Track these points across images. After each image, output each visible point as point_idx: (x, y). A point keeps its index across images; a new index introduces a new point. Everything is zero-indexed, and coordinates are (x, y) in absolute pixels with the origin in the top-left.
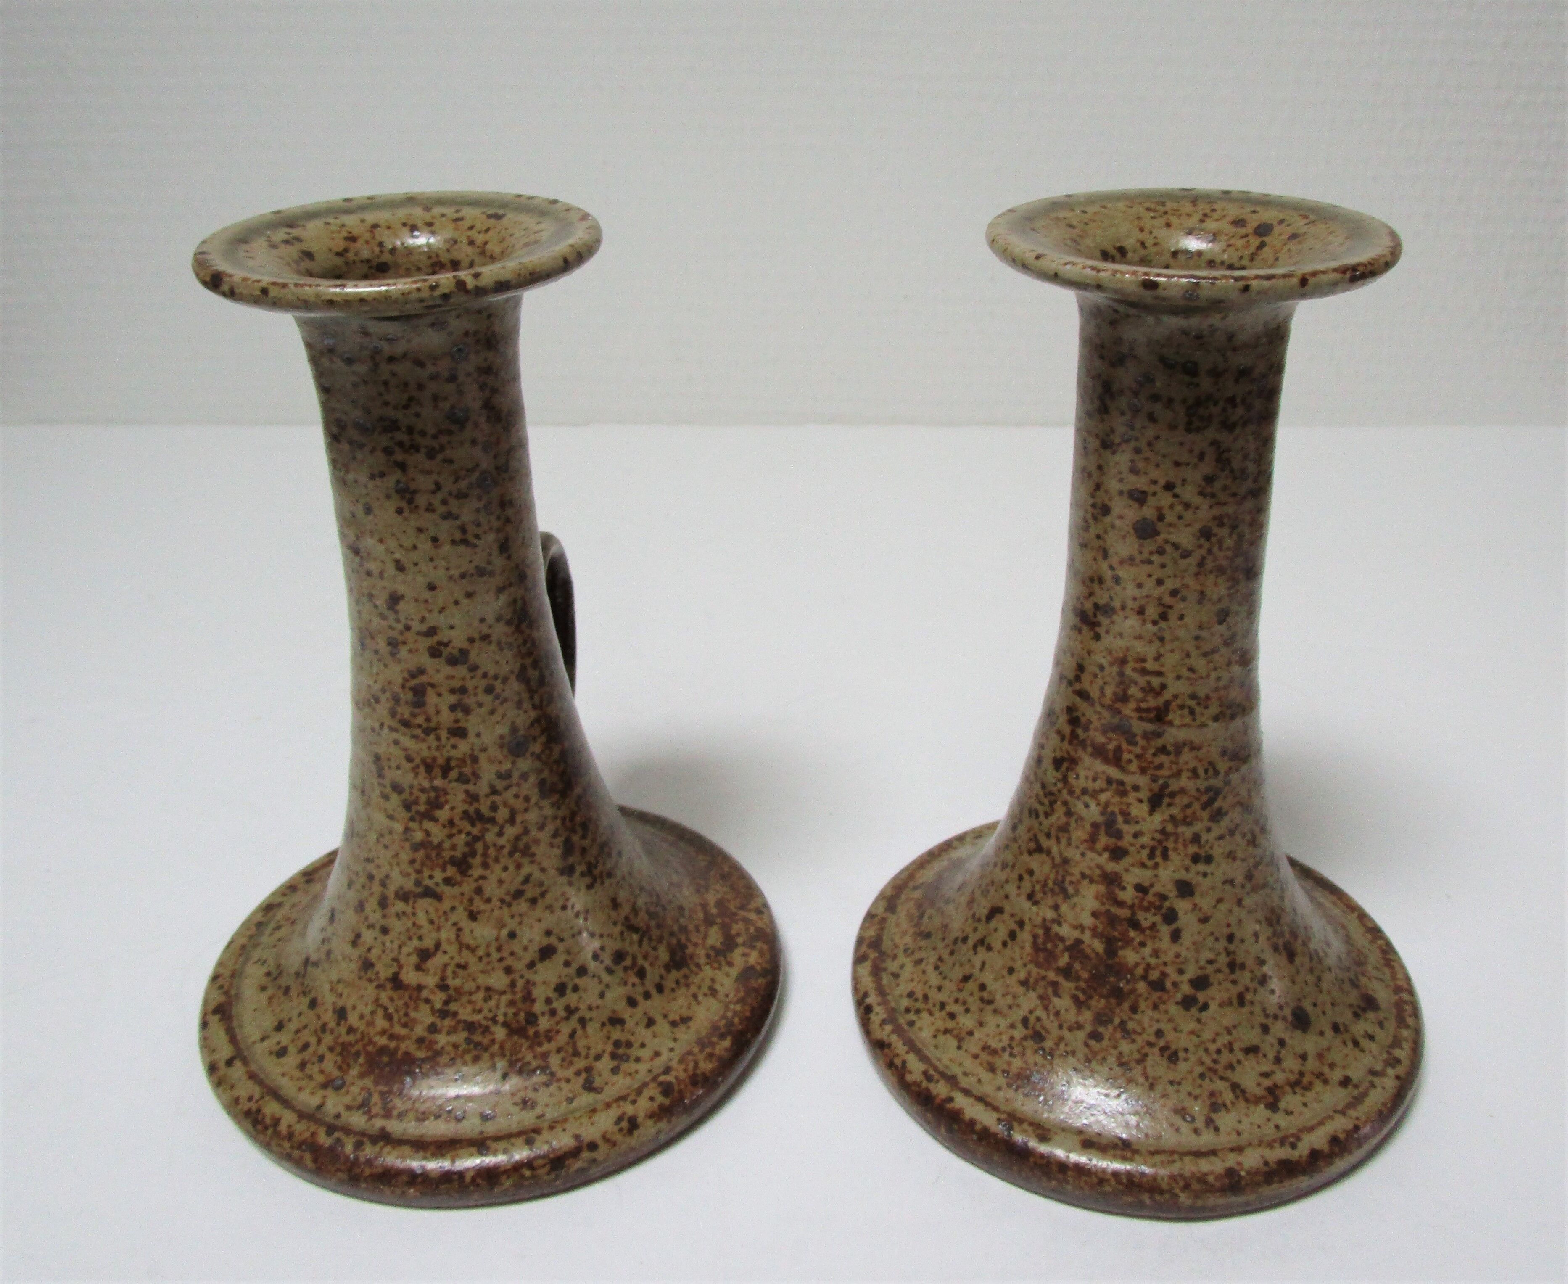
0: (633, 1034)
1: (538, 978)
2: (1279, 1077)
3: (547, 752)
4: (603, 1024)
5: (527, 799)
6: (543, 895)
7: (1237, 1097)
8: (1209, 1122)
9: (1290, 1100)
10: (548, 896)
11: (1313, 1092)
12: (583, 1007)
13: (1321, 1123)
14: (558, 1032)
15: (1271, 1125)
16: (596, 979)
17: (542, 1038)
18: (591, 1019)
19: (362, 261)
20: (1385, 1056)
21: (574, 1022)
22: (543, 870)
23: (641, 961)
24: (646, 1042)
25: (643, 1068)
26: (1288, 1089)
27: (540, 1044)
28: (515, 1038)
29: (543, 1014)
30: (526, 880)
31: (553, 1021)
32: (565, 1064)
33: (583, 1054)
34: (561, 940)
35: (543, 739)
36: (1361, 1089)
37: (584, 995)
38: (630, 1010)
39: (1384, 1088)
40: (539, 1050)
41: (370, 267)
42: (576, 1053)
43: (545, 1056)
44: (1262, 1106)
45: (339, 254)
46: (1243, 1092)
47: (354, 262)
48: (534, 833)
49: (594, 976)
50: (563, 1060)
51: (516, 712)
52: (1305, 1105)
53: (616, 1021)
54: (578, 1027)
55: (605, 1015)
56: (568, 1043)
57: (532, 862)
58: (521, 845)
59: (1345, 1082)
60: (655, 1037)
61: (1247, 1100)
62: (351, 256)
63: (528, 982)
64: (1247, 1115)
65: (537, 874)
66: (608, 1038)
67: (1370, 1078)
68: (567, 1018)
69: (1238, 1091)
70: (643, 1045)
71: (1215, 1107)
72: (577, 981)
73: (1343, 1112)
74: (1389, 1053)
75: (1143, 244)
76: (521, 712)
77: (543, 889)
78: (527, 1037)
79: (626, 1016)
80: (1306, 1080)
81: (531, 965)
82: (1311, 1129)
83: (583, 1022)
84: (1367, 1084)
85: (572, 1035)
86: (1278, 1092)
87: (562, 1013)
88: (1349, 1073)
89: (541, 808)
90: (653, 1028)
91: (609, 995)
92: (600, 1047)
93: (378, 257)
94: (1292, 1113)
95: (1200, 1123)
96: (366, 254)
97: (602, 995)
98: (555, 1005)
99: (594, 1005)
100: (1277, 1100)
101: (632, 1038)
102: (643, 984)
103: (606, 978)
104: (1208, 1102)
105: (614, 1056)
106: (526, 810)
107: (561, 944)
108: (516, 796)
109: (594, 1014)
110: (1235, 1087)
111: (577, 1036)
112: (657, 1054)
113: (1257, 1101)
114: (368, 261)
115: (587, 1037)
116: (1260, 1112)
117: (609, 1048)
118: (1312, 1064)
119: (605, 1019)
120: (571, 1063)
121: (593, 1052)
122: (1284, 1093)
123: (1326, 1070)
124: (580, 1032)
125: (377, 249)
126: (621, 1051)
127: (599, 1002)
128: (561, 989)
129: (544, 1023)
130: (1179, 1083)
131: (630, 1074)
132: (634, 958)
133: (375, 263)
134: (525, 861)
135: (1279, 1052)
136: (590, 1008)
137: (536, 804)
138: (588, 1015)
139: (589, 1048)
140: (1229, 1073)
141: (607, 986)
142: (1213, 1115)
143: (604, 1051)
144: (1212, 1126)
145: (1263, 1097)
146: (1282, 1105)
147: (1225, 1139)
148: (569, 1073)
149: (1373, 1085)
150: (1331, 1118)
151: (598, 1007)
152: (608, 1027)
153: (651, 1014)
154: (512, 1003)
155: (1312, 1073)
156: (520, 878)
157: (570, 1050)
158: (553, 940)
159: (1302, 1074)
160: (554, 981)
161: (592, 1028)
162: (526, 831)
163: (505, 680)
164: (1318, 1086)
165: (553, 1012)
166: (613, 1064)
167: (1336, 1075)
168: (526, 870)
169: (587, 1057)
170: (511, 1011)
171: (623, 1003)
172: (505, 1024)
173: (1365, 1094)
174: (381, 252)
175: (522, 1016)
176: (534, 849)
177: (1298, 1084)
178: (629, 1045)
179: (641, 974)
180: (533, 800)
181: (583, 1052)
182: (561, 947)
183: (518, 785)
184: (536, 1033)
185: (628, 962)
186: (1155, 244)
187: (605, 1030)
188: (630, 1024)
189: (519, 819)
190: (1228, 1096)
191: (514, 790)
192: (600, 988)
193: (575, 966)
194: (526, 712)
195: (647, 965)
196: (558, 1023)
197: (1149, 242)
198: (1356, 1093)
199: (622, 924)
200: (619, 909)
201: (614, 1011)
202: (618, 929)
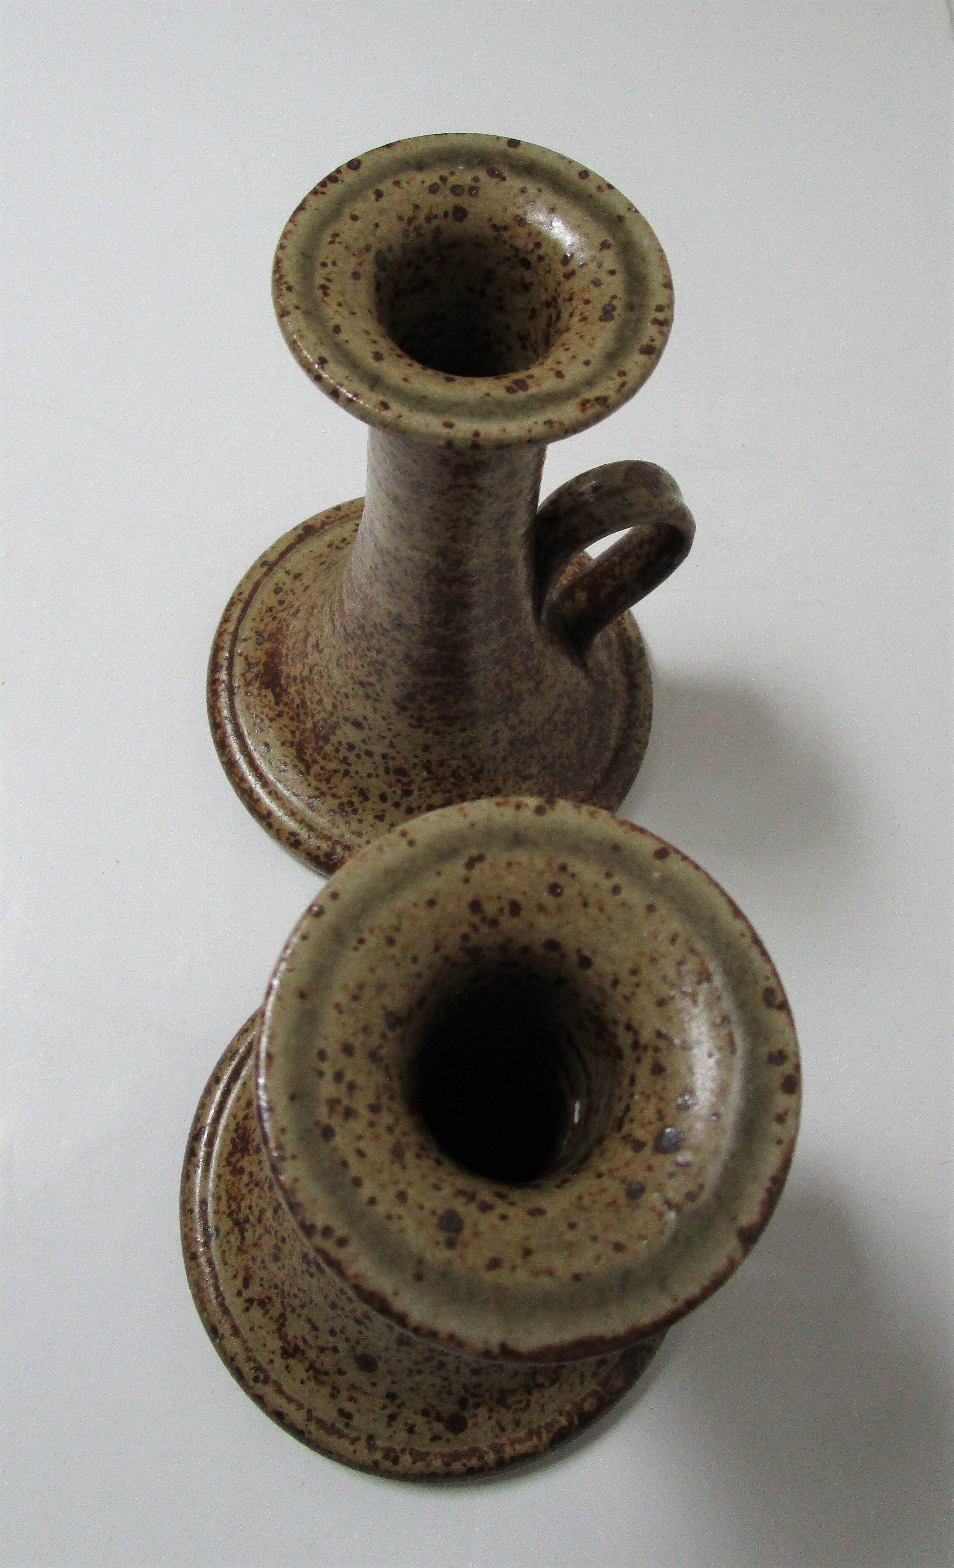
0: (364, 810)
1: (344, 728)
2: (312, 1354)
4: (355, 787)
7: (277, 1321)
8: (250, 1301)
9: (299, 1368)
11: (318, 1388)
12: (353, 767)
13: (290, 1400)
14: (331, 760)
15: (271, 1356)
16: (374, 765)
17: (322, 753)
18: (352, 777)
19: (511, 246)
20: (398, 1448)
21: (342, 767)
22: (383, 690)
23: (414, 787)
24: (365, 823)
25: (343, 829)
26: (307, 1364)
27: (319, 754)
28: (313, 736)
29: (333, 745)
31: (333, 753)
32: (318, 777)
36: (346, 1431)
37: (359, 764)
38: (377, 799)
39: (355, 1451)
40: (316, 755)
41: (516, 256)
42: (328, 780)
43: (315, 762)
44: (281, 1344)
45: (494, 227)
46: (283, 1325)
47: (505, 242)
49: (374, 763)
50: (319, 774)
52: (302, 1382)
53: (364, 794)
54: (342, 772)
55: (362, 784)
56: (329, 772)
59: (346, 1415)
60: (372, 826)
61: (279, 1330)
62: (506, 235)
63: (338, 723)
64: (268, 1333)
66: (350, 796)
67: (364, 1438)
68: (341, 762)
69: (281, 1321)
70: (360, 821)
71: (262, 1304)
72: (362, 754)
73: (310, 1417)
74: (403, 1451)
75: (615, 982)
77: (377, 698)
78: (317, 743)
79: (371, 799)
80: (323, 1378)
81: (346, 719)
82: (280, 1391)
83: (346, 773)
84: (354, 1435)
85: (336, 771)
86: (299, 1355)
87: (341, 756)
88: (356, 1417)
90: (377, 821)
91: (373, 780)
92: (341, 793)
93: (527, 253)
94: (289, 1372)
95: (247, 1294)
96: (520, 243)
97: (370, 775)
98: (341, 749)
99: (360, 774)
100: (293, 1356)
101: (360, 811)
102: (401, 798)
103: (381, 771)
104: (263, 1297)
105: (341, 805)
109: (356, 777)
110: (282, 1316)
111: (336, 775)
112: (359, 835)
113: (283, 1337)
114: (517, 249)
115: (341, 781)
116: (276, 1344)
117: (345, 800)
118: (340, 1380)
119: (359, 787)
120: (320, 780)
121: (334, 791)
122: (301, 1361)
123: (344, 1394)
124: (340, 775)
125: (531, 246)
126: (347, 809)
127: (365, 776)
128: (351, 747)
129: (329, 748)
130: (265, 1268)
131: (334, 824)
132: (411, 782)
133: (522, 255)
135: (328, 1349)
136: (357, 773)
139: (336, 787)
140: (289, 1309)
142: (255, 1303)
143: (340, 798)
144: (248, 1305)
145: (288, 1343)
146: (292, 1362)
147: (240, 1319)
148: (314, 783)
149: (354, 1441)
150: (300, 1407)
152: (356, 791)
153: (387, 815)
154: (325, 720)
155: (334, 1383)
157: (326, 776)
159: (326, 1373)
160: (351, 740)
161: (347, 781)
164: (326, 1390)
165: (337, 751)
166: (335, 807)
167: (348, 1407)
169: (331, 788)
170: (321, 723)
171: (378, 793)
172: (314, 723)
173: (340, 1435)
174: (533, 251)
175: (324, 732)
177: (317, 1372)
178: (355, 811)
179: (407, 793)
181: (331, 785)
184: (321, 748)
185: (405, 780)
186: (626, 998)
187: (353, 791)
188: (368, 805)
190: (275, 1312)
192: (371, 771)
195: (416, 793)
196: (335, 757)
197: (622, 989)
198: (340, 1425)
199: (422, 761)
200: (427, 753)
201: (368, 789)
202: (416, 761)
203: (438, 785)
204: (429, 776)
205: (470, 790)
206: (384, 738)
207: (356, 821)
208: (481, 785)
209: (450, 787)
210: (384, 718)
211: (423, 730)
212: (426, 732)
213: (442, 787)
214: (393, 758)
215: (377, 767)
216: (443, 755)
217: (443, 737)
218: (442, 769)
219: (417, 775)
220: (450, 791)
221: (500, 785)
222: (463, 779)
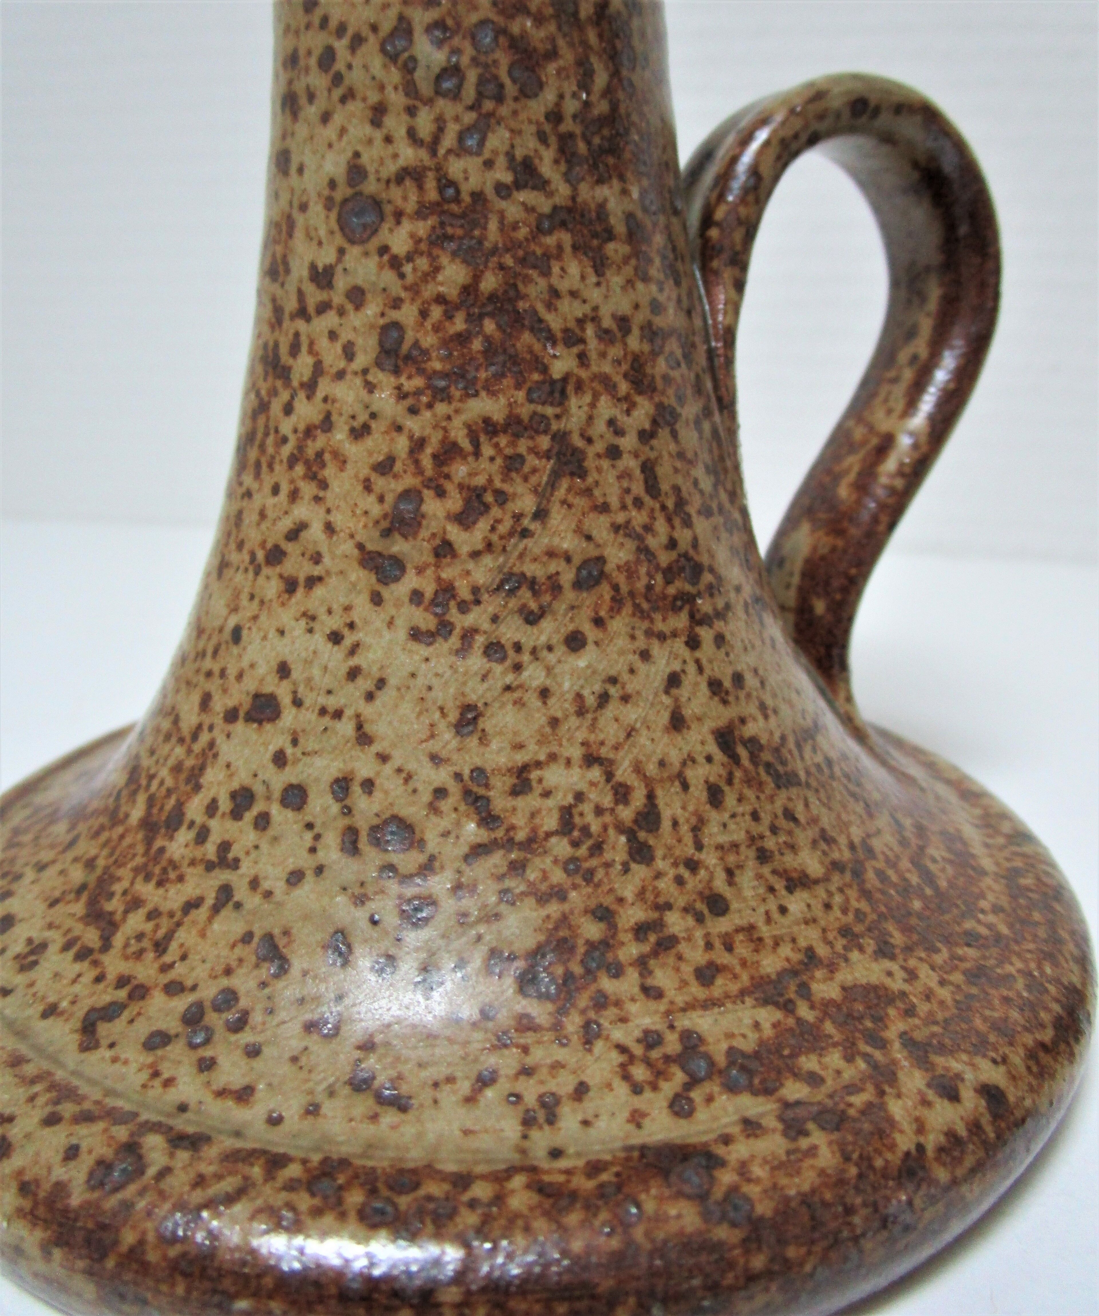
1: (227, 750)
3: (423, 263)
4: (247, 938)
5: (349, 352)
6: (312, 582)
10: (319, 591)
12: (247, 868)
14: (180, 879)
16: (309, 836)
18: (238, 908)
22: (329, 528)
29: (190, 826)
30: (294, 534)
33: (167, 958)
34: (297, 703)
35: (422, 228)
37: (265, 847)
48: (340, 435)
49: (309, 826)
50: (139, 937)
51: (368, 129)
53: (272, 953)
54: (210, 902)
55: (264, 921)
56: (171, 915)
57: (317, 499)
58: (311, 448)
60: (295, 1057)
63: (211, 745)
65: (316, 532)
66: (228, 972)
68: (209, 868)
70: (253, 1049)
72: (275, 810)
76: (378, 135)
77: (317, 571)
78: (146, 847)
83: (223, 899)
85: (192, 905)
87: (211, 850)
89: (370, 387)
91: (306, 892)
92: (196, 975)
97: (295, 879)
98: (214, 824)
99: (266, 885)
101: (257, 1017)
106: (340, 375)
107: (294, 710)
108: (333, 335)
109: (252, 901)
111: (194, 913)
115: (203, 934)
121: (180, 970)
124: (202, 913)
127: (279, 887)
134: (308, 489)
136: (254, 885)
137: (365, 371)
138: (241, 893)
141: (319, 870)
151: (268, 894)
152: (248, 950)
156: (286, 524)
158: (283, 693)
160: (242, 776)
161: (224, 926)
162: (327, 424)
163: (357, 41)
165: (202, 836)
166: (173, 1028)
168: (302, 511)
176: (329, 472)
178: (239, 1021)
180: (361, 360)
182: (289, 717)
183: (341, 312)
189: (324, 387)
191: (330, 320)
192: (306, 862)
193: (290, 775)
194: (388, 140)
196: (192, 863)
199: (458, 776)
200: (473, 742)
201: (286, 933)
202: (442, 776)
203: (517, 868)
204: (483, 836)
205: (629, 893)
206: (338, 714)
207: (239, 1052)
208: (658, 875)
209: (558, 876)
210: (335, 638)
211: (454, 641)
212: (464, 650)
213: (532, 875)
214: (369, 785)
215: (317, 837)
216: (519, 747)
217: (518, 667)
218: (531, 801)
219: (446, 834)
220: (560, 894)
221: (720, 884)
222: (597, 848)
